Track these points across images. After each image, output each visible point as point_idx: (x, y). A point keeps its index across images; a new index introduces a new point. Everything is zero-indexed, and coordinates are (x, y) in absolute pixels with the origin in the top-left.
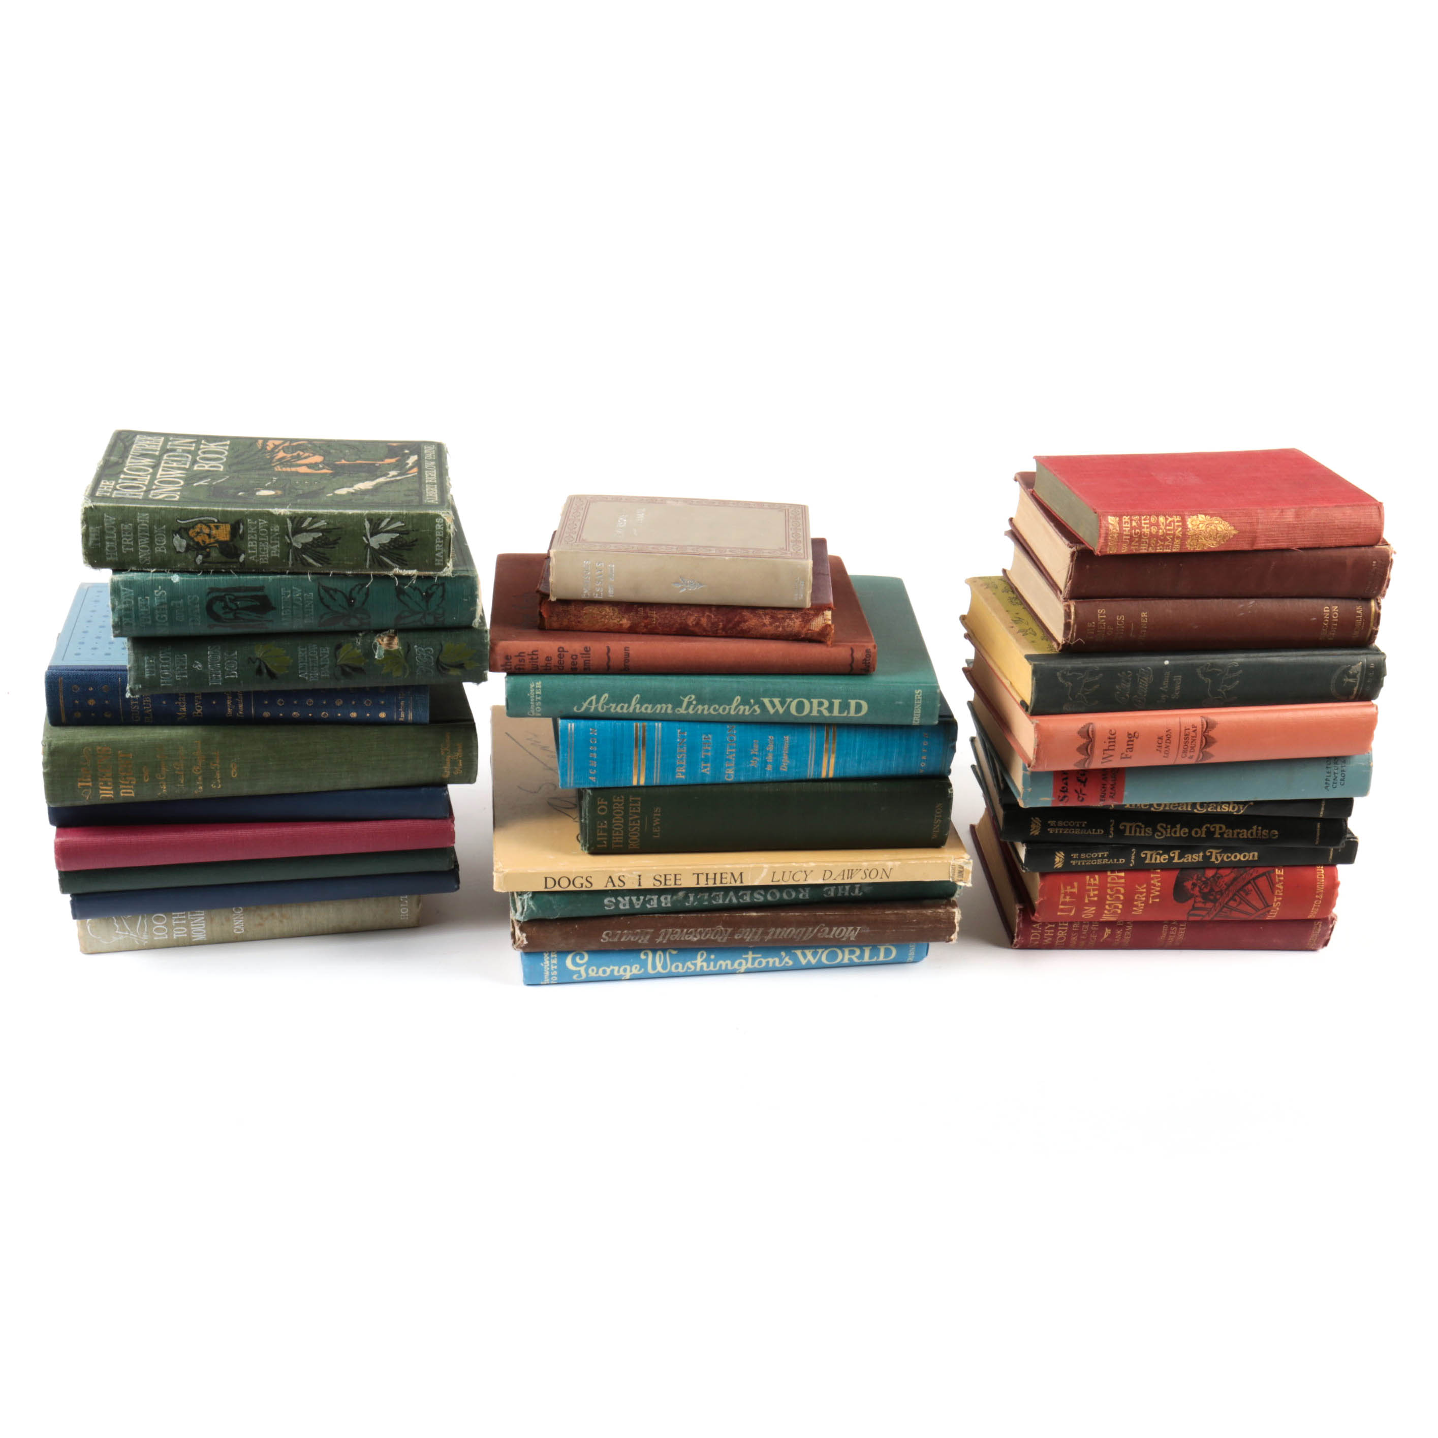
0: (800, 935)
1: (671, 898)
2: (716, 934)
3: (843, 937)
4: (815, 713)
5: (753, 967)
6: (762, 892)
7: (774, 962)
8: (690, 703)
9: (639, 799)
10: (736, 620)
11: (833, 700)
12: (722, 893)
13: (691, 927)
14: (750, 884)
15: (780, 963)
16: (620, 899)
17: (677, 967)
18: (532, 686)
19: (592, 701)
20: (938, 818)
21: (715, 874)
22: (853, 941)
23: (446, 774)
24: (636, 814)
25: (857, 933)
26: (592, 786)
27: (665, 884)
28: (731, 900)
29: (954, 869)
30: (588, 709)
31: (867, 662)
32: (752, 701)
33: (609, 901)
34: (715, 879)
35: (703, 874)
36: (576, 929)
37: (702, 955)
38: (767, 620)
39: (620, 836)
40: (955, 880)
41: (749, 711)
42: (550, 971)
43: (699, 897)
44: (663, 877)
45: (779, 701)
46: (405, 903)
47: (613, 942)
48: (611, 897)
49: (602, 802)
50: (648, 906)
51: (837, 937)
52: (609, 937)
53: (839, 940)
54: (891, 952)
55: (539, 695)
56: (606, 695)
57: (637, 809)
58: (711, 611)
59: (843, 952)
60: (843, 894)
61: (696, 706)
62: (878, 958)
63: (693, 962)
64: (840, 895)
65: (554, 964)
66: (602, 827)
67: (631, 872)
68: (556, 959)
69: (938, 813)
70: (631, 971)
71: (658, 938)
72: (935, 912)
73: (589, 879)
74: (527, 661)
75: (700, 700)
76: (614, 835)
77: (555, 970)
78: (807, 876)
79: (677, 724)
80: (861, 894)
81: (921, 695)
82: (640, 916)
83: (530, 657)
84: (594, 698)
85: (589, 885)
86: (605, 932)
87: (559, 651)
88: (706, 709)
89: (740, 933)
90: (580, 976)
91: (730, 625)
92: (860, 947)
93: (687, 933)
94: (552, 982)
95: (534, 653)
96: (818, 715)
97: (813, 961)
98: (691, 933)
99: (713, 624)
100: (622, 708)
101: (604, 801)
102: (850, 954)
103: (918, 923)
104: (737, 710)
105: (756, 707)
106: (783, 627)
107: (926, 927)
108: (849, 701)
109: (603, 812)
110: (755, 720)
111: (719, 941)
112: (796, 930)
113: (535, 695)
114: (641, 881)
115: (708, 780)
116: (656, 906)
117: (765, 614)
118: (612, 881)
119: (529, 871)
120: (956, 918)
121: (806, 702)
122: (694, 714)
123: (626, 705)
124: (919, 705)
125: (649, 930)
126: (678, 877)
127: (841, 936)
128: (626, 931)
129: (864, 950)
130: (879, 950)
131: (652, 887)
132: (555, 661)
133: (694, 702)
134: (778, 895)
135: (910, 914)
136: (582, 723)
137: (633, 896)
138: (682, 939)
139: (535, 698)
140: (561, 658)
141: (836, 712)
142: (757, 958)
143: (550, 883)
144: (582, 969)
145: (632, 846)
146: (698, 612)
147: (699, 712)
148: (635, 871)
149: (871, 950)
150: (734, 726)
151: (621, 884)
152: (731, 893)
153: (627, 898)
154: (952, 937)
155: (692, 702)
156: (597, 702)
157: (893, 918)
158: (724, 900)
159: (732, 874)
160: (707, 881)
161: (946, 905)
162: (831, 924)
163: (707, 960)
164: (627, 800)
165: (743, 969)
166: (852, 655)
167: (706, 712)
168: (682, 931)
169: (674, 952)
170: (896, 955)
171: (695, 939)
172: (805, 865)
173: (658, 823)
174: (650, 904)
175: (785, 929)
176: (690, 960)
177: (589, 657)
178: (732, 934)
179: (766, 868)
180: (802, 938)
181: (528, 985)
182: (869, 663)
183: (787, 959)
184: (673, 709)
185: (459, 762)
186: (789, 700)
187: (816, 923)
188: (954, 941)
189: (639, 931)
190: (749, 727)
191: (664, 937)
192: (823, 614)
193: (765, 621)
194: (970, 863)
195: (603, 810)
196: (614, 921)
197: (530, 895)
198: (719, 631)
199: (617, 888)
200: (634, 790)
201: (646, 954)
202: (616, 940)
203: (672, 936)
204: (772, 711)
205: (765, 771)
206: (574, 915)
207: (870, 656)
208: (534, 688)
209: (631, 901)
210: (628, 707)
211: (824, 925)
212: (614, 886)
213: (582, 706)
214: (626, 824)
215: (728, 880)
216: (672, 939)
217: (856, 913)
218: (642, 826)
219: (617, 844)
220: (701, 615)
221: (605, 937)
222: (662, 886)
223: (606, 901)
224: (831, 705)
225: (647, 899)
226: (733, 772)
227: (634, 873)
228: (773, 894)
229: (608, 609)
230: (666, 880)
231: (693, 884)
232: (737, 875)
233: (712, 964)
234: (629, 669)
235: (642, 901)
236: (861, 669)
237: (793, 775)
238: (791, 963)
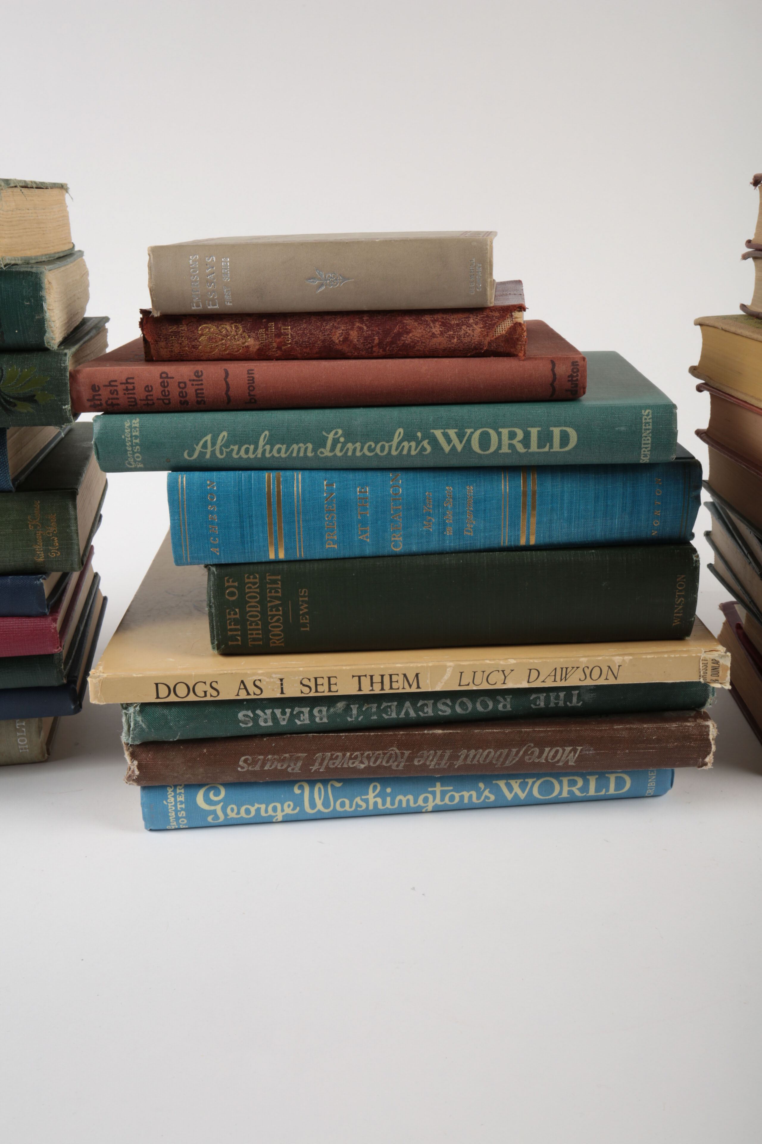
0: (501, 760)
1: (328, 710)
2: (390, 757)
3: (558, 761)
4: (505, 449)
5: (442, 803)
6: (448, 702)
7: (470, 797)
8: (336, 441)
9: (279, 577)
10: (395, 331)
11: (529, 429)
12: (396, 703)
13: (356, 750)
14: (430, 690)
15: (478, 798)
16: (259, 712)
17: (343, 805)
18: (127, 424)
19: (206, 442)
20: (680, 596)
21: (382, 676)
22: (573, 766)
23: (39, 557)
24: (276, 598)
25: (576, 756)
26: (216, 561)
27: (317, 691)
28: (407, 713)
29: (706, 665)
30: (202, 454)
31: (574, 379)
32: (419, 434)
33: (244, 716)
34: (382, 682)
35: (366, 676)
36: (205, 754)
37: (375, 788)
38: (437, 329)
39: (258, 630)
40: (708, 680)
41: (416, 450)
42: (176, 811)
43: (364, 709)
44: (313, 680)
45: (456, 433)
46: (23, 731)
47: (254, 771)
48: (247, 710)
49: (231, 584)
50: (299, 723)
51: (550, 761)
52: (249, 765)
53: (553, 765)
54: (625, 782)
55: (136, 437)
56: (225, 433)
57: (277, 592)
58: (362, 321)
59: (561, 783)
60: (557, 704)
61: (344, 444)
62: (607, 790)
63: (363, 797)
64: (552, 705)
65: (181, 802)
66: (232, 616)
67: (269, 675)
68: (183, 795)
69: (680, 588)
70: (283, 810)
71: (313, 765)
72: (682, 726)
73: (214, 685)
74: (121, 393)
75: (350, 436)
76: (249, 627)
77: (182, 809)
78: (505, 677)
79: (322, 474)
80: (580, 704)
81: (650, 416)
82: (289, 736)
83: (124, 386)
84: (209, 437)
85: (215, 693)
86: (243, 758)
87: (161, 377)
88: (359, 448)
89: (422, 757)
90: (217, 817)
91: (388, 339)
92: (583, 776)
93: (350, 758)
94: (181, 827)
95: (129, 381)
96: (510, 451)
97: (522, 796)
98: (356, 757)
99: (366, 338)
100: (247, 451)
101: (233, 582)
102: (569, 786)
103: (659, 740)
104: (400, 448)
105: (425, 443)
106: (459, 338)
107: (670, 745)
108: (551, 429)
109: (233, 596)
110: (426, 464)
111: (394, 768)
112: (495, 753)
113: (131, 437)
114: (284, 686)
115: (368, 551)
116: (307, 722)
117: (434, 321)
118: (245, 688)
119: (135, 675)
120: (710, 733)
121: (492, 432)
122: (342, 456)
123: (252, 447)
124: (648, 432)
125: (300, 755)
126: (333, 681)
127: (556, 760)
128: (270, 757)
129: (588, 780)
130: (608, 779)
131: (299, 695)
132: (157, 392)
133: (342, 440)
134: (470, 706)
135: (648, 728)
136: (197, 475)
137: (277, 708)
138: (345, 766)
139: (131, 441)
140: (164, 387)
141: (534, 447)
142: (447, 792)
143: (163, 691)
144: (218, 808)
145: (275, 643)
146: (346, 323)
147: (350, 453)
148: (275, 673)
149: (596, 779)
150: (399, 474)
151: (258, 691)
152: (408, 704)
153: (269, 712)
154: (707, 760)
155: (338, 438)
156: (214, 444)
157: (625, 734)
158: (398, 713)
159: (405, 675)
160: (372, 686)
161: (695, 718)
162: (541, 744)
163: (382, 795)
164: (262, 579)
165: (430, 806)
166: (553, 370)
167: (358, 454)
168: (344, 755)
169: (338, 785)
170: (632, 785)
171: (362, 766)
172: (502, 662)
173: (306, 610)
174: (300, 720)
175: (481, 750)
176: (361, 795)
177: (202, 384)
178: (411, 759)
179: (450, 666)
180: (504, 762)
181: (151, 830)
182: (577, 380)
183: (486, 793)
184: (314, 450)
185: (53, 540)
186: (469, 431)
187: (521, 743)
188: (710, 766)
189: (287, 755)
190: (418, 475)
191: (321, 764)
192: (512, 316)
193: (434, 330)
194: (728, 656)
195: (232, 594)
196: (254, 744)
197: (138, 708)
198: (374, 349)
199: (252, 697)
200: (272, 567)
201: (301, 788)
202: (257, 768)
203: (331, 762)
204: (447, 448)
205: (445, 535)
206: (200, 735)
207: (578, 371)
208: (130, 427)
209: (274, 716)
210: (256, 449)
211: (532, 745)
212: (248, 694)
213: (194, 450)
214: (264, 612)
215: (400, 684)
216: (332, 766)
217: (575, 729)
218: (285, 614)
219: (254, 640)
220: (350, 327)
221: (243, 765)
222: (312, 694)
223: (240, 715)
224: (527, 436)
225: (295, 713)
226: (401, 539)
227: (274, 676)
228: (463, 705)
229: (228, 328)
230: (316, 685)
231: (353, 691)
232: (411, 677)
233: (389, 799)
234: (255, 401)
235: (288, 715)
236: (567, 390)
237: (481, 543)
238: (492, 798)
